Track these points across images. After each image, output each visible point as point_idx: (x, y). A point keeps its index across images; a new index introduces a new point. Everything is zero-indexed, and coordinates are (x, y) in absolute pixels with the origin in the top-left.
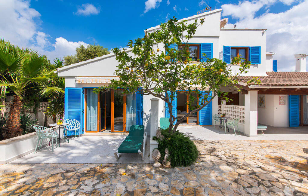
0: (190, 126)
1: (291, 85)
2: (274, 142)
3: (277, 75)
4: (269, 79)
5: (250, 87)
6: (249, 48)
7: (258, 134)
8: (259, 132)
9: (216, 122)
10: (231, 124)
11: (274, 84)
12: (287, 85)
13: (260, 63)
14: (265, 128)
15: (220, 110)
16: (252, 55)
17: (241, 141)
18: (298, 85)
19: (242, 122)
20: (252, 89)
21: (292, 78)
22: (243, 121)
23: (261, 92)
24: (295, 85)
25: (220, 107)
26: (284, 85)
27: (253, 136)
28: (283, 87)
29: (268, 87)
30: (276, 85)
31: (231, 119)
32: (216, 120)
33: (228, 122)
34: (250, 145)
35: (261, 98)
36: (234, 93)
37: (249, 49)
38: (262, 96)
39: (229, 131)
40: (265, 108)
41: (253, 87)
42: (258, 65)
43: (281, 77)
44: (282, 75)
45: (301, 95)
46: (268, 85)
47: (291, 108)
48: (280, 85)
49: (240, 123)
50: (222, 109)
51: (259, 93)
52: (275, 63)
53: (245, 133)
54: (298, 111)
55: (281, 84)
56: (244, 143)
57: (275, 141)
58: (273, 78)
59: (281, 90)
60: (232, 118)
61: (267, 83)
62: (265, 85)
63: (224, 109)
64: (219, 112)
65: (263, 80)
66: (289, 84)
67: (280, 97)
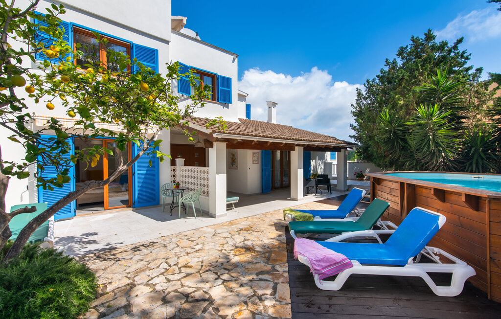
0: (111, 213)
1: (263, 136)
2: (246, 220)
3: (251, 123)
4: (241, 127)
5: (215, 135)
6: (218, 76)
7: (227, 210)
8: (229, 207)
9: (165, 199)
10: (188, 200)
11: (246, 133)
12: (260, 136)
13: (231, 103)
14: (236, 199)
15: (174, 176)
16: (221, 88)
17: (202, 229)
18: (271, 137)
19: (206, 194)
20: (218, 140)
21: (265, 129)
22: (208, 193)
23: (232, 145)
24: (267, 137)
25: (174, 170)
26: (256, 136)
27: (221, 216)
28: (256, 139)
29: (239, 138)
30: (248, 135)
31: (191, 190)
32: (166, 194)
33: (184, 197)
34: (214, 235)
35: (233, 155)
36: (197, 147)
37: (218, 79)
38: (233, 151)
39: (186, 211)
40: (237, 169)
41: (220, 136)
42: (228, 105)
43: (254, 126)
44: (255, 124)
45: (272, 151)
46: (239, 134)
47: (264, 168)
48: (252, 135)
49: (203, 197)
50: (177, 173)
51: (228, 147)
52: (248, 107)
53: (210, 212)
54: (271, 170)
55: (254, 134)
56: (206, 233)
57: (248, 218)
58: (246, 126)
59: (253, 144)
60: (193, 188)
61: (238, 132)
62: (234, 134)
63: (181, 173)
64: (173, 179)
65: (233, 127)
66: (262, 135)
67: (254, 153)
